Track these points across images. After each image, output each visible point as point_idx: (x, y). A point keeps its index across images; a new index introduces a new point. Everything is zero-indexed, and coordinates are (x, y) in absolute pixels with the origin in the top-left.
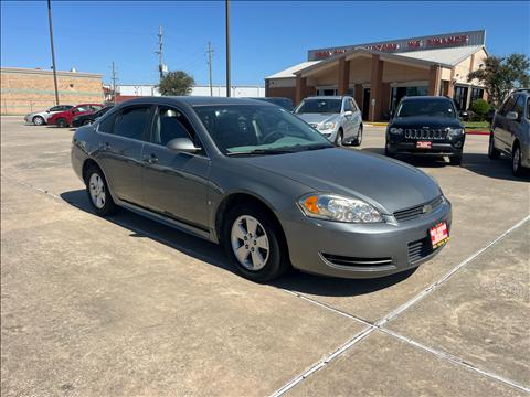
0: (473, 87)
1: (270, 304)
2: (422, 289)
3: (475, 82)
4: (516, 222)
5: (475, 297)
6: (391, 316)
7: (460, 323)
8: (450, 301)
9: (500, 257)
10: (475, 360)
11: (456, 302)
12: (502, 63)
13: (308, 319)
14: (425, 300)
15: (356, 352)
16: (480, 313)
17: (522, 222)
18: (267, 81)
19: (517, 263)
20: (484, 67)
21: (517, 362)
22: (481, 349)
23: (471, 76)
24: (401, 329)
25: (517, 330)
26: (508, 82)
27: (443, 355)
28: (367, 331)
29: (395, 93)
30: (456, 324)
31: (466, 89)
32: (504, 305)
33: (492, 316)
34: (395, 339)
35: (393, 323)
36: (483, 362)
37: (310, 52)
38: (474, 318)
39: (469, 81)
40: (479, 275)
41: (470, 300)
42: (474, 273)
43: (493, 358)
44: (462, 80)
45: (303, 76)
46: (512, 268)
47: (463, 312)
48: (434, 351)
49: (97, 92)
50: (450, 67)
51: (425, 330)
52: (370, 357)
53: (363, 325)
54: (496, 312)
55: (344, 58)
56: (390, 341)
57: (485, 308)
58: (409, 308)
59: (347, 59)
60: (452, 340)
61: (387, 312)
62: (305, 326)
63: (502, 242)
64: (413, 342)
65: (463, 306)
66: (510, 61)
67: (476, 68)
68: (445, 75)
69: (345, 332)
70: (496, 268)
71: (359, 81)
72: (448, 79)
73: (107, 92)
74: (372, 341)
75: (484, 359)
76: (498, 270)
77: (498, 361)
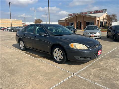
0: (104, 22)
2: (87, 66)
4: (110, 51)
5: (98, 67)
6: (78, 72)
7: (94, 73)
8: (92, 68)
9: (105, 58)
11: (94, 69)
14: (87, 68)
15: (69, 80)
16: (98, 71)
17: (112, 51)
21: (105, 82)
22: (97, 79)
23: (104, 19)
24: (80, 75)
25: (107, 75)
27: (88, 80)
28: (72, 75)
29: (87, 23)
32: (104, 69)
33: (101, 72)
34: (78, 77)
35: (79, 73)
36: (97, 82)
42: (99, 62)
43: (100, 81)
46: (108, 61)
47: (95, 71)
51: (86, 75)
53: (72, 74)
54: (102, 71)
57: (100, 70)
58: (83, 70)
59: (76, 16)
60: (91, 77)
61: (78, 71)
62: (58, 74)
63: (107, 55)
64: (82, 78)
65: (95, 69)
69: (67, 75)
72: (99, 20)
73: (23, 24)
74: (73, 78)
76: (104, 61)
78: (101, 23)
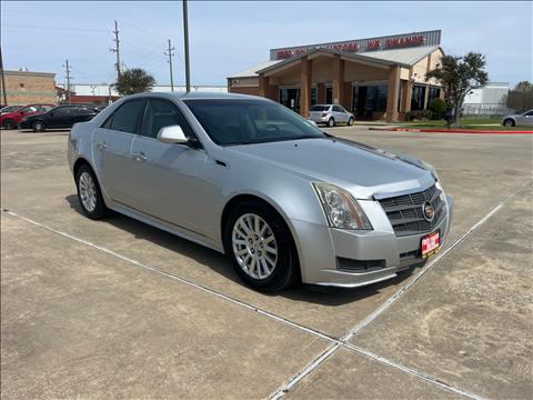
0: (431, 87)
1: (223, 321)
2: (390, 295)
3: (432, 81)
4: (481, 219)
5: (445, 302)
6: (357, 329)
7: (432, 333)
8: (419, 308)
9: (467, 256)
10: (449, 377)
11: (426, 309)
12: (458, 62)
13: (267, 338)
14: (393, 307)
15: (319, 376)
16: (450, 320)
17: (485, 219)
18: (230, 80)
19: (483, 262)
20: (441, 67)
21: (495, 377)
22: (454, 363)
23: (429, 75)
24: (369, 344)
25: (492, 338)
26: (464, 80)
27: (413, 373)
28: (331, 350)
29: (357, 91)
30: (426, 335)
31: (424, 89)
32: (475, 310)
33: (463, 324)
34: (363, 357)
35: (360, 337)
36: (459, 380)
37: (272, 51)
38: (446, 327)
39: (426, 80)
40: (447, 277)
41: (440, 306)
42: (442, 275)
43: (468, 373)
44: (420, 79)
45: (266, 75)
46: (480, 267)
47: (434, 320)
48: (405, 370)
49: (48, 92)
50: (409, 67)
51: (394, 344)
52: (334, 381)
53: (328, 342)
54: (468, 318)
55: (306, 57)
56: (357, 359)
57: (455, 314)
58: (376, 319)
59: (309, 58)
60: (423, 353)
61: (353, 324)
62: (263, 346)
63: (467, 240)
64: (382, 360)
65: (433, 313)
66: (467, 60)
67: (432, 67)
68: (404, 74)
69: (307, 351)
70: (463, 268)
71: (322, 80)
72: (407, 78)
73: (60, 92)
74: (337, 361)
75: (459, 376)
76: (466, 271)
77: (475, 377)
78: (417, 90)
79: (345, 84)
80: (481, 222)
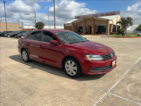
2: (117, 80)
5: (132, 82)
6: (111, 89)
7: (130, 90)
9: (135, 71)
10: (137, 101)
11: (127, 84)
12: (125, 19)
13: (88, 91)
14: (119, 84)
20: (120, 20)
22: (137, 97)
23: (117, 23)
24: (115, 93)
26: (127, 24)
27: (128, 100)
28: (106, 94)
29: (98, 27)
30: (129, 90)
32: (140, 84)
33: (137, 87)
34: (114, 96)
35: (112, 91)
36: (139, 101)
38: (133, 88)
40: (131, 76)
42: (130, 75)
44: (115, 24)
45: (74, 23)
46: (139, 73)
47: (130, 87)
48: (125, 99)
50: (112, 20)
51: (121, 93)
53: (104, 92)
56: (113, 97)
57: (135, 85)
58: (115, 86)
59: (85, 18)
61: (109, 88)
62: (88, 93)
63: (135, 66)
64: (119, 97)
65: (130, 85)
66: (127, 19)
67: (118, 21)
69: (99, 94)
72: (111, 23)
74: (108, 97)
76: (136, 74)
78: (114, 26)
79: (95, 25)
80: (137, 62)
